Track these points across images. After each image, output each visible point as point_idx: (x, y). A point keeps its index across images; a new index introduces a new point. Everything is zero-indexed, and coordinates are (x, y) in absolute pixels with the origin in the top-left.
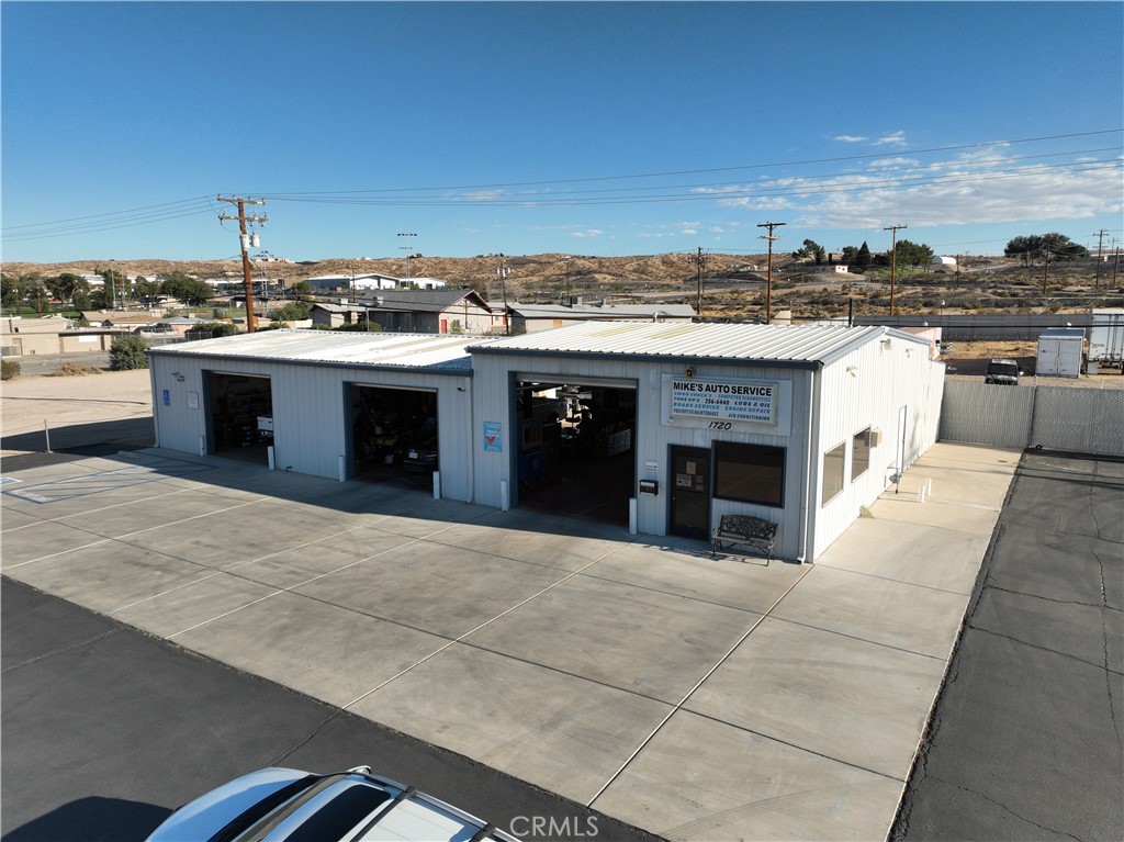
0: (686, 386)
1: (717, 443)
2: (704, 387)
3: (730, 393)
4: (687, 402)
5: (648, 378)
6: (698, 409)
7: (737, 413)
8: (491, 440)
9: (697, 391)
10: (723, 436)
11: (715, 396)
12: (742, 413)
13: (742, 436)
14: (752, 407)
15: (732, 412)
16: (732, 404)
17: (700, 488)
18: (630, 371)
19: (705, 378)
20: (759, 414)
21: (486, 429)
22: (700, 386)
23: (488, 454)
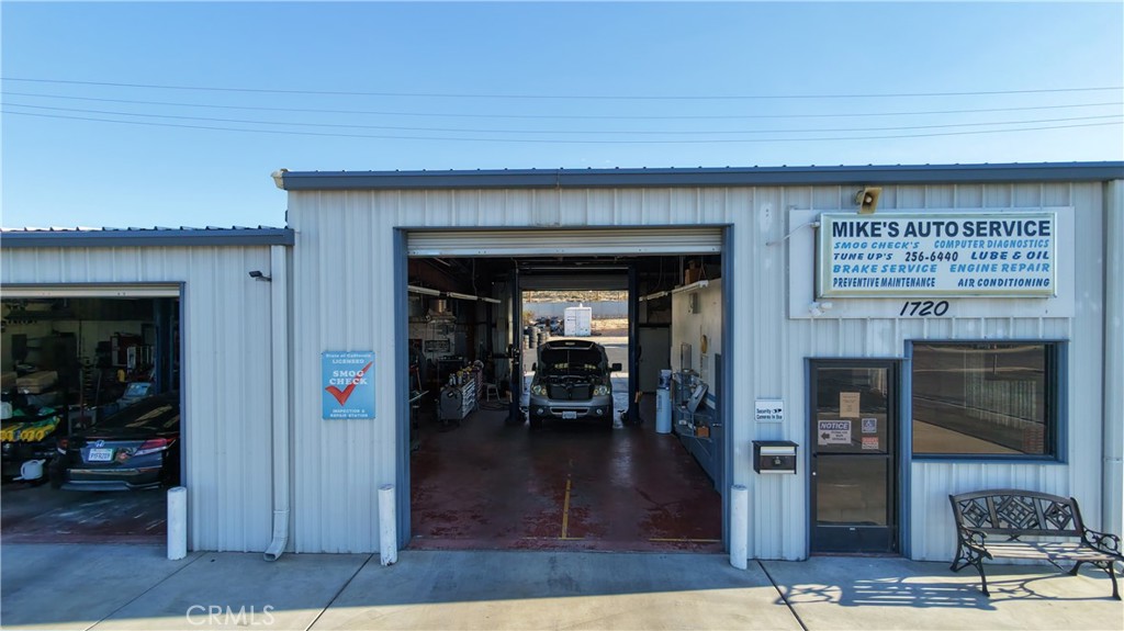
0: (861, 229)
1: (916, 346)
2: (902, 228)
3: (960, 237)
4: (865, 261)
6: (888, 275)
7: (976, 275)
8: (342, 394)
9: (885, 237)
10: (933, 330)
11: (927, 245)
12: (990, 275)
13: (971, 327)
14: (1009, 260)
15: (966, 275)
16: (965, 256)
18: (709, 208)
19: (902, 207)
20: (1025, 275)
21: (327, 367)
22: (893, 227)
23: (334, 429)
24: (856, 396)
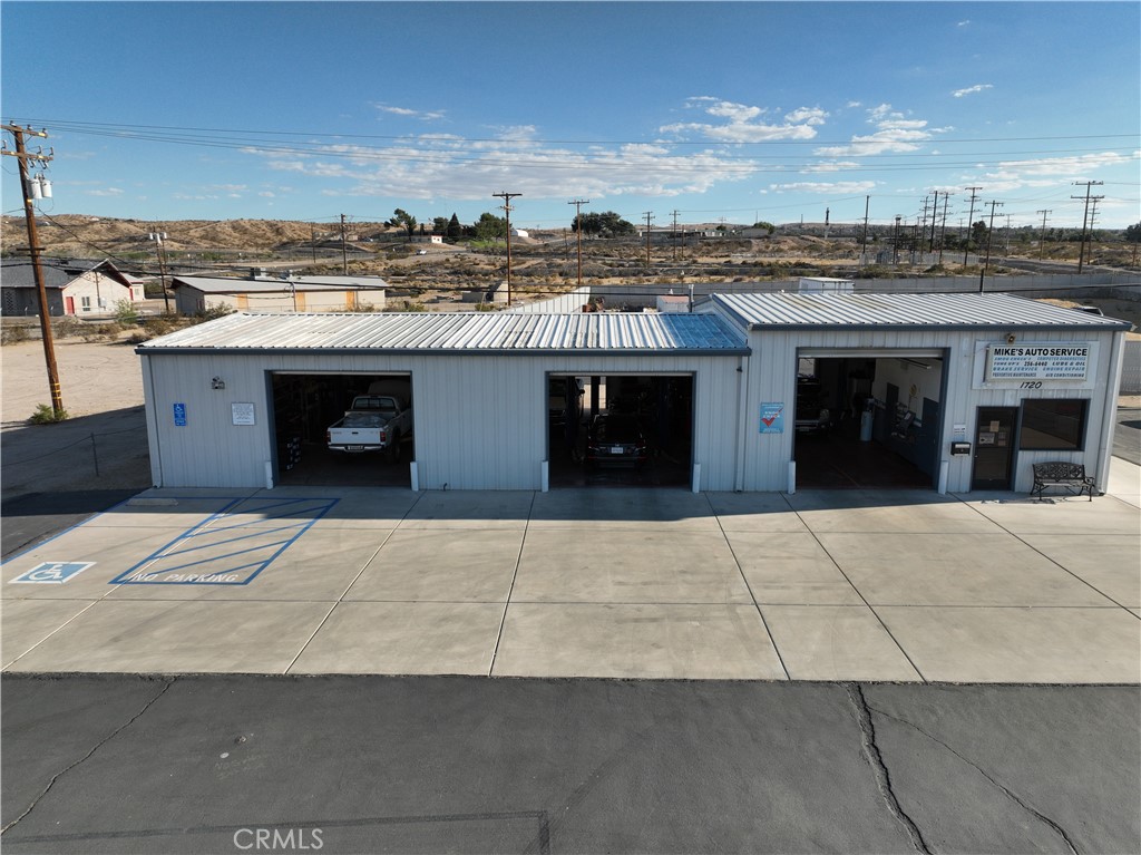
0: (1007, 352)
1: (1026, 401)
2: (1024, 352)
3: (1049, 355)
4: (1007, 366)
5: (959, 346)
6: (1017, 372)
7: (1054, 372)
8: (768, 422)
9: (1017, 355)
10: (1034, 394)
11: (1034, 359)
12: (1059, 372)
13: (1050, 393)
14: (1068, 366)
15: (1050, 372)
16: (1050, 365)
17: (1002, 444)
18: (941, 341)
19: (1025, 342)
20: (1074, 372)
21: (763, 410)
22: (1021, 352)
23: (764, 437)
24: (998, 422)
